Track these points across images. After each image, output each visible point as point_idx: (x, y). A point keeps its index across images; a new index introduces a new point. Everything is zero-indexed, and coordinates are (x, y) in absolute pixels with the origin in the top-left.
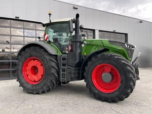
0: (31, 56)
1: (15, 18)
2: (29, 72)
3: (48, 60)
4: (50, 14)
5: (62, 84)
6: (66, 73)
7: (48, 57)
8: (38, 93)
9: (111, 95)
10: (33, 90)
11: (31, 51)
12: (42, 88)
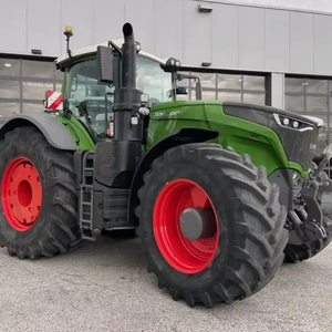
0: (16, 153)
1: (30, 54)
2: (14, 198)
3: (48, 165)
4: (68, 34)
5: (84, 237)
6: (91, 204)
7: (48, 157)
8: (26, 257)
9: (195, 281)
10: (17, 247)
11: (15, 140)
12: (34, 243)
